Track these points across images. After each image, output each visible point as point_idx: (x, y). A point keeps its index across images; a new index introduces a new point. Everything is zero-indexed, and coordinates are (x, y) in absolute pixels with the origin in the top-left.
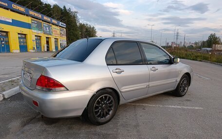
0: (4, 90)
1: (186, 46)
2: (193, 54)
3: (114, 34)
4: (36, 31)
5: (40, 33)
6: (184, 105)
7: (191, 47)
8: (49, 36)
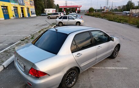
0: (3, 62)
1: (113, 9)
2: (118, 18)
3: (66, 2)
4: (13, 4)
5: (17, 5)
6: (116, 66)
7: (116, 10)
8: (23, 7)
